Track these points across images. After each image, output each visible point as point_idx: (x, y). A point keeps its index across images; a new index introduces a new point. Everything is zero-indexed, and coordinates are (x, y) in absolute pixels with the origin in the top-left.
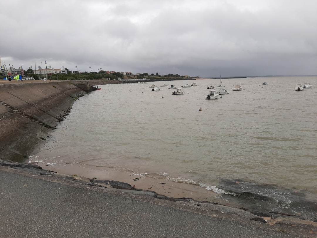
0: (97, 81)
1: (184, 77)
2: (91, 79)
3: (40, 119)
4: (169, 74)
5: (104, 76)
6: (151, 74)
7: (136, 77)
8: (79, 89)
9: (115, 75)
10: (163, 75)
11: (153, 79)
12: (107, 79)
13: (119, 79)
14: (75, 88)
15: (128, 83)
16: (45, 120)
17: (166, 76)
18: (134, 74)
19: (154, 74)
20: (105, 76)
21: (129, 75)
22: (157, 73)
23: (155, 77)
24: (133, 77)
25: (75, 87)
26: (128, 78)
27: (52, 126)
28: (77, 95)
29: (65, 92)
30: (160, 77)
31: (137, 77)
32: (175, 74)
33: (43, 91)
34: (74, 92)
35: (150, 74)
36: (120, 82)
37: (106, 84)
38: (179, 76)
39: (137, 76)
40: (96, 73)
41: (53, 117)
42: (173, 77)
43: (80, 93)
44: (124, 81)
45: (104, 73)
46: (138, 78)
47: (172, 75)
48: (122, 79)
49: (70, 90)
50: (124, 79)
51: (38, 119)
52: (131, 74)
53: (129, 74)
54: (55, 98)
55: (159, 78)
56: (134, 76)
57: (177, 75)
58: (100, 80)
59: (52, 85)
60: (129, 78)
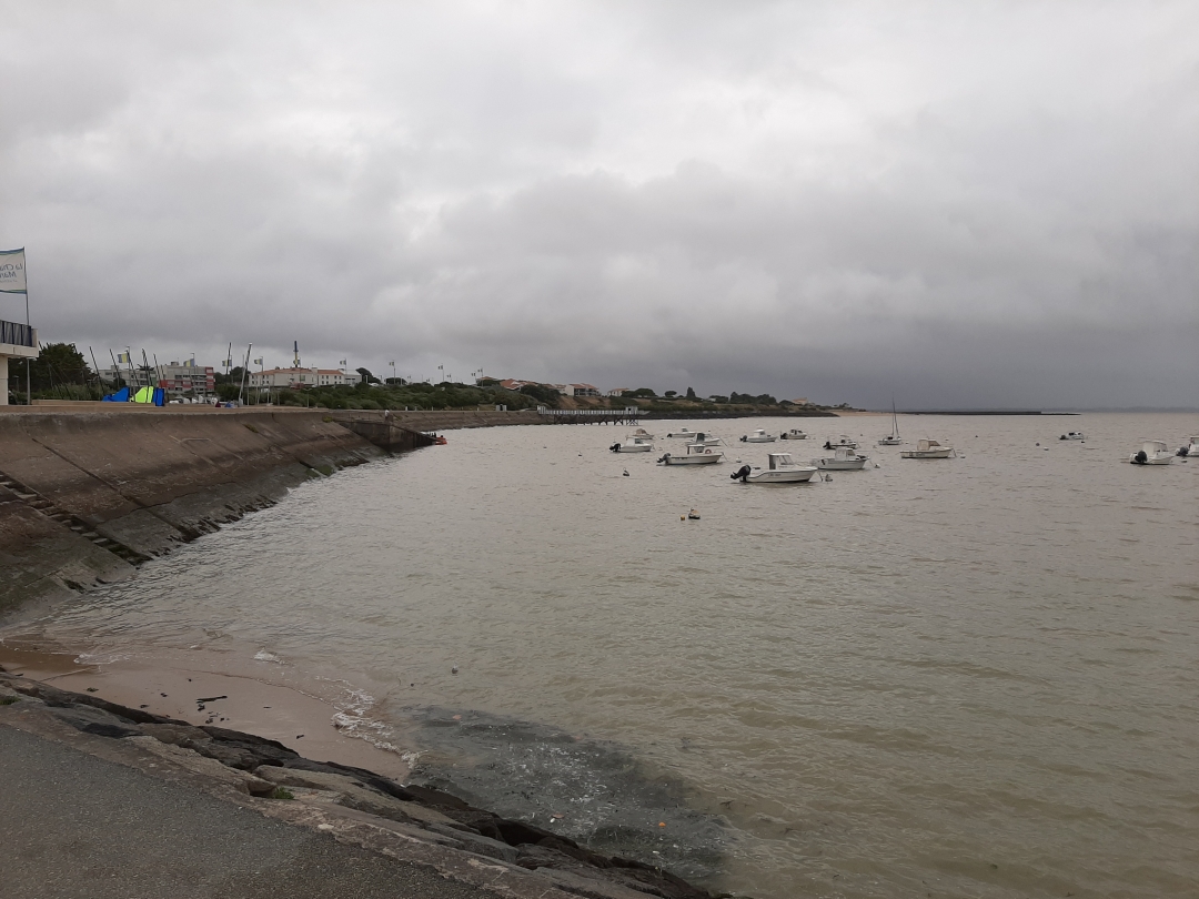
0: (457, 412)
1: (791, 403)
2: (438, 406)
3: (107, 529)
4: (734, 395)
5: (486, 398)
6: (667, 394)
7: (607, 402)
8: (358, 438)
9: (528, 393)
10: (712, 397)
11: (669, 410)
12: (498, 407)
13: (539, 408)
14: (341, 437)
15: (569, 423)
16: (126, 531)
17: (721, 400)
18: (604, 392)
19: (675, 393)
20: (491, 397)
21: (583, 395)
22: (690, 390)
23: (677, 402)
24: (594, 401)
25: (343, 431)
26: (575, 404)
27: (139, 549)
28: (339, 459)
29: (285, 449)
30: (697, 405)
31: (611, 403)
32: (756, 395)
33: (186, 442)
34: (326, 451)
35: (660, 393)
36: (544, 421)
37: (488, 426)
38: (773, 400)
39: (611, 397)
40: (461, 386)
41: (166, 524)
42: (746, 406)
43: (352, 454)
44: (555, 416)
45: (491, 388)
46: (616, 406)
47: (746, 398)
48: (553, 407)
49: (316, 443)
50: (559, 409)
51: (99, 527)
52: (590, 390)
53: (583, 390)
54: (225, 465)
55: (694, 409)
56: (601, 399)
57: (766, 396)
58: (469, 412)
59: (246, 423)
60: (582, 404)
